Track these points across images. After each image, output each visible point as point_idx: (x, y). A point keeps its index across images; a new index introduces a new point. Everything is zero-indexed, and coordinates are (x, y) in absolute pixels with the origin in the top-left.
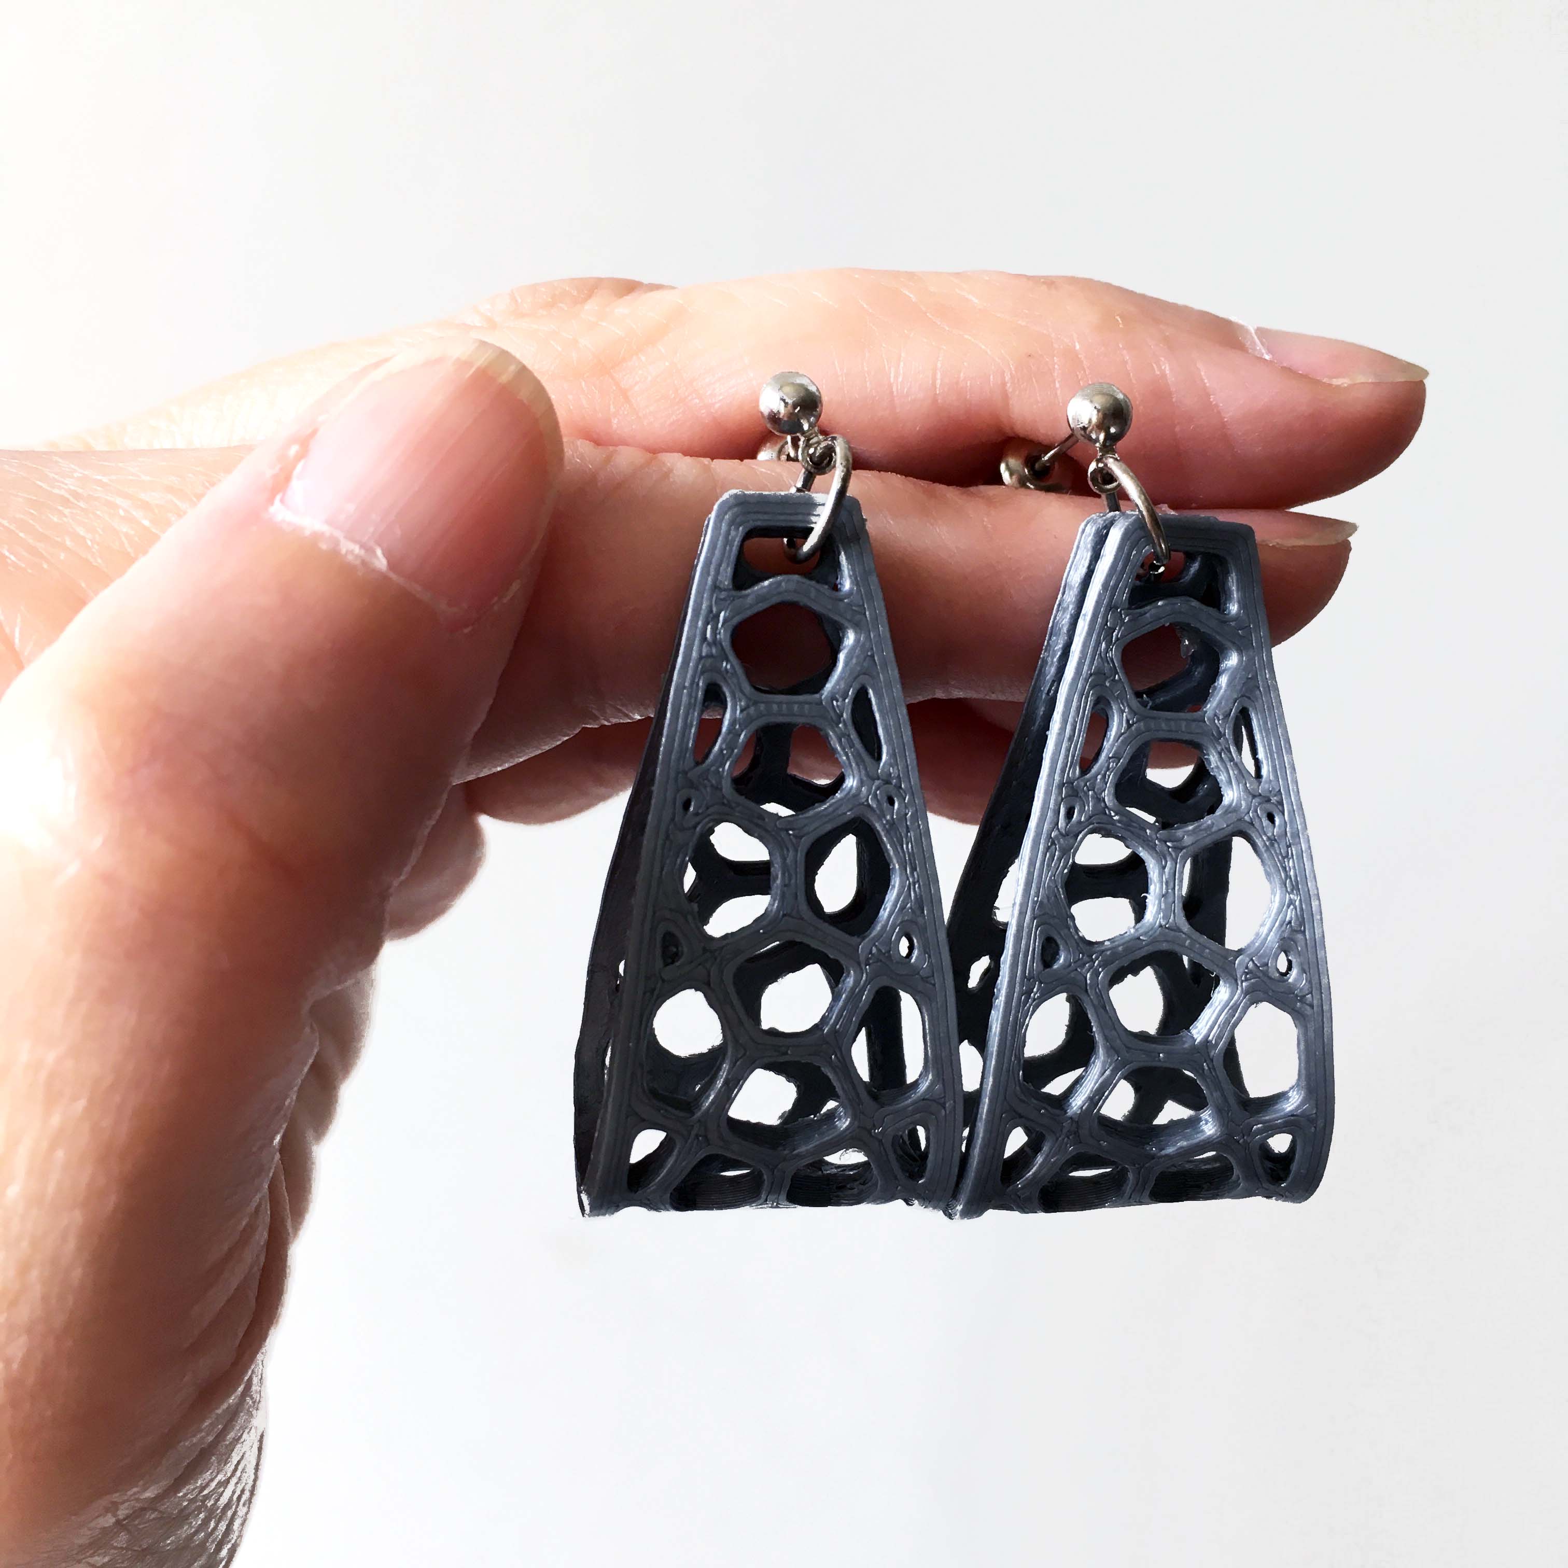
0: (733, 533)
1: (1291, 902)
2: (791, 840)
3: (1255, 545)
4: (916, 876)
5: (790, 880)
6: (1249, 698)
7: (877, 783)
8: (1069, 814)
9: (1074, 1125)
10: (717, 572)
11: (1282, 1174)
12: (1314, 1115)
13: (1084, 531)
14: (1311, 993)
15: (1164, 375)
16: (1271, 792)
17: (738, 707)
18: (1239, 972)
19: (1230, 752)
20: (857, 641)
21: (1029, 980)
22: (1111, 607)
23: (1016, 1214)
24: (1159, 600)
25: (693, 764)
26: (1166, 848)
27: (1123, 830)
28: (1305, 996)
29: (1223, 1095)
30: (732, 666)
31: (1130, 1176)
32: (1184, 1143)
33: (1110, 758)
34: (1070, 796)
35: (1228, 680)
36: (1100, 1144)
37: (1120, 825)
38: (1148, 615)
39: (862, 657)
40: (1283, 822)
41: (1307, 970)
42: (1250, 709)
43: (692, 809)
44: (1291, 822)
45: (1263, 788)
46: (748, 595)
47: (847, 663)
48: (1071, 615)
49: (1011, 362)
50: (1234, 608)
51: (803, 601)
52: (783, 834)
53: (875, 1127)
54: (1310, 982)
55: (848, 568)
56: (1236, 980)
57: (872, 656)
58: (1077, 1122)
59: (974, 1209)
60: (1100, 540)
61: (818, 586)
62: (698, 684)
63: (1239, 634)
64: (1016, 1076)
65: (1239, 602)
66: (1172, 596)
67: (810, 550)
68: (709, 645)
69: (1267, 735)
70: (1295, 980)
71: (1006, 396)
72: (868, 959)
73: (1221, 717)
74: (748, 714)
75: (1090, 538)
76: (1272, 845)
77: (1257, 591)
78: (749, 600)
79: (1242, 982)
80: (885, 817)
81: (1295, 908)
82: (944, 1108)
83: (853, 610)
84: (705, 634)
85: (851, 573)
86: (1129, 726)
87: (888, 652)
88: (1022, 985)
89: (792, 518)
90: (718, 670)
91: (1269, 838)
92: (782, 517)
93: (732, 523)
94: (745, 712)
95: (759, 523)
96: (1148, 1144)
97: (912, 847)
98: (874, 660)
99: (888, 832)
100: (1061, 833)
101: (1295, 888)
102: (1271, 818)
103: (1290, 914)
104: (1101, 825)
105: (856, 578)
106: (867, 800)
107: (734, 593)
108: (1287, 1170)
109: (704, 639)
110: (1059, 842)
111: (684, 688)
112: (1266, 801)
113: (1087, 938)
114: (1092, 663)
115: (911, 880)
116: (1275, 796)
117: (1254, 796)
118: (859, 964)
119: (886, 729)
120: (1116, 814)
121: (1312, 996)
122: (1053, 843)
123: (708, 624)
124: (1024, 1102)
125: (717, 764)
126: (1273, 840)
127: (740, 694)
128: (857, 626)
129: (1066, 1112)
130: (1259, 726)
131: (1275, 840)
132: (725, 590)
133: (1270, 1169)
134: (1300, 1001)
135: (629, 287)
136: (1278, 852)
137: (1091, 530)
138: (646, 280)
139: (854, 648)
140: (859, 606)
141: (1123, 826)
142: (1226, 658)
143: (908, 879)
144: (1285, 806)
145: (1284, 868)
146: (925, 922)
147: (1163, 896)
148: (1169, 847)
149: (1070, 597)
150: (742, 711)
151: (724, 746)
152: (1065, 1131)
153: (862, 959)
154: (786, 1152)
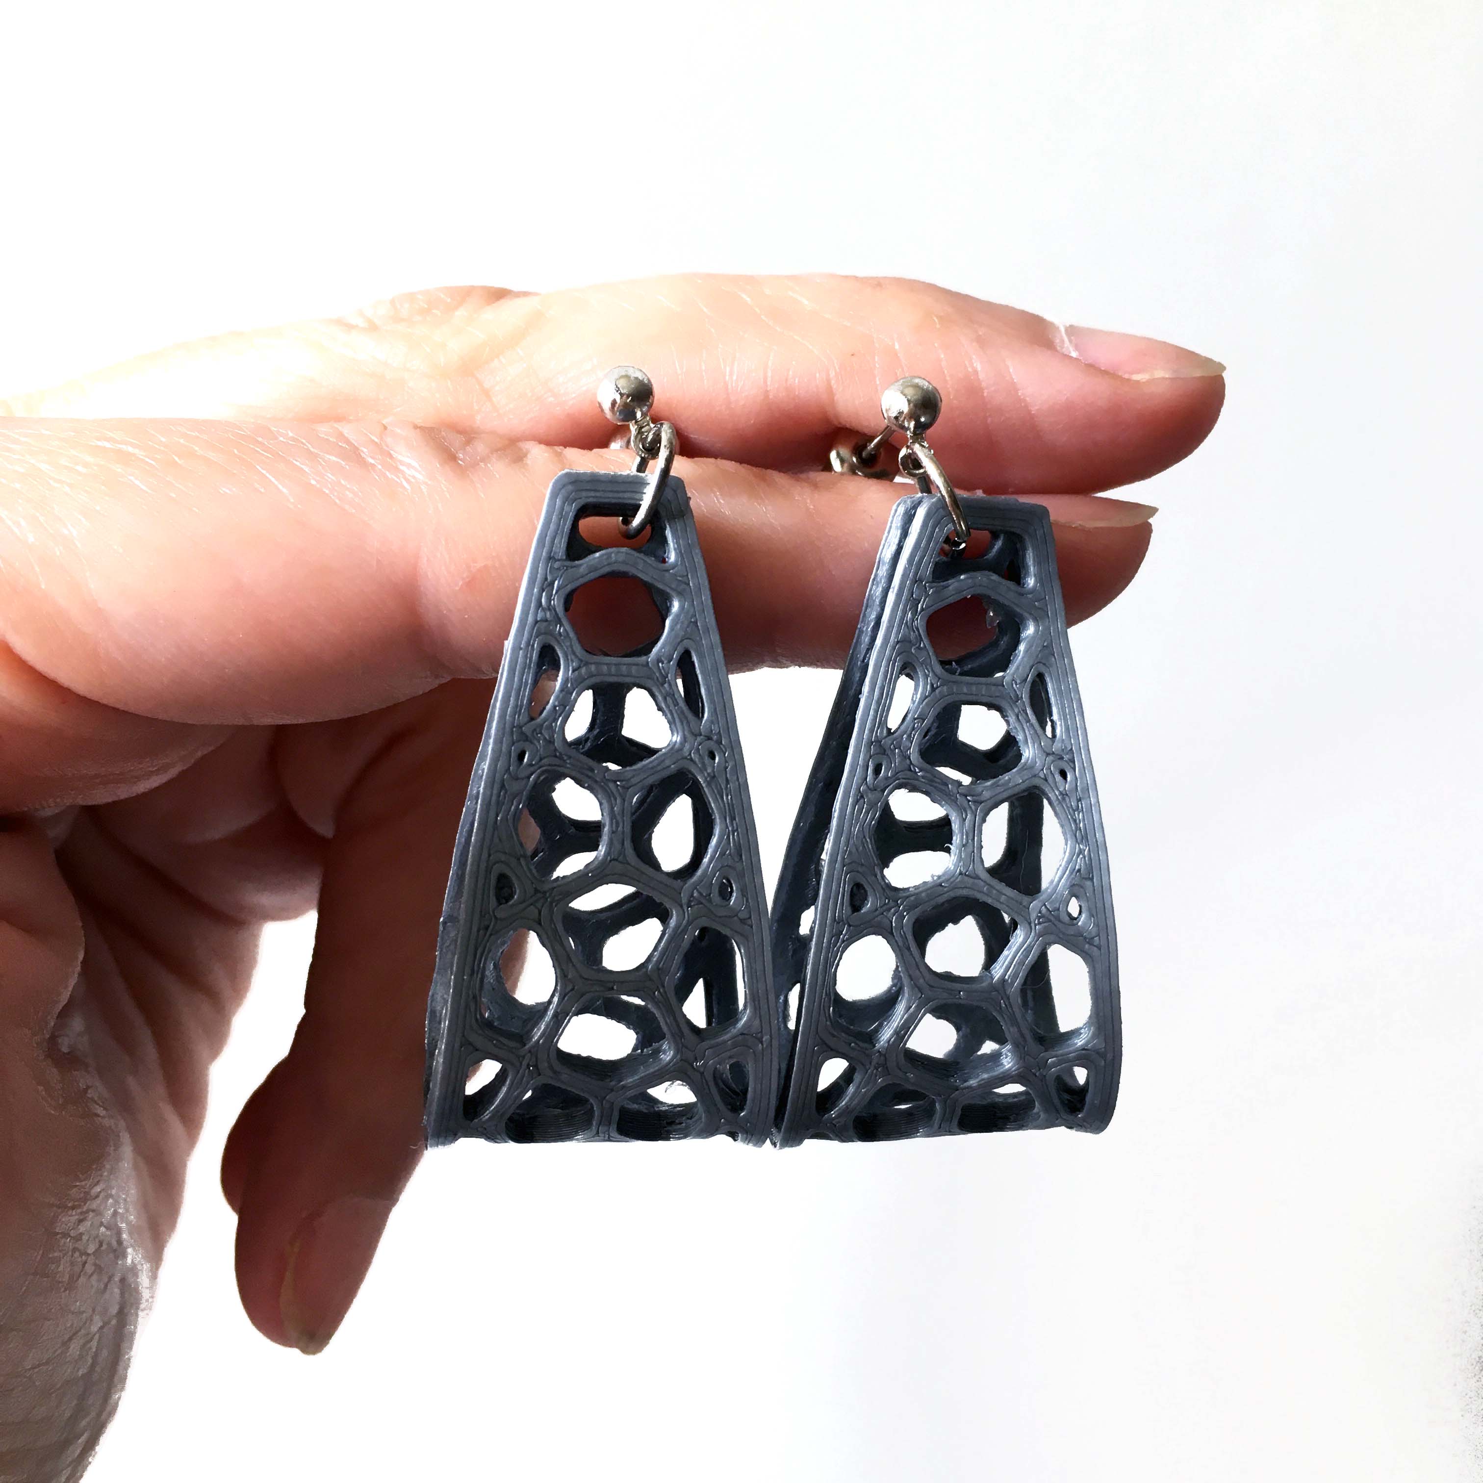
0: (566, 508)
1: (1081, 852)
2: (618, 790)
3: (1050, 525)
4: (735, 825)
5: (617, 827)
6: (1044, 664)
7: (699, 739)
8: (877, 770)
9: (882, 1058)
10: (553, 542)
11: (1079, 1106)
12: (1103, 1050)
13: (896, 511)
14: (1098, 935)
15: (976, 372)
16: (1063, 750)
17: (571, 668)
18: (1033, 916)
19: (1027, 714)
20: (682, 608)
21: (838, 923)
22: (916, 581)
23: (836, 1143)
24: (961, 575)
25: (526, 719)
26: (966, 802)
27: (928, 786)
28: (1093, 938)
29: (1020, 1031)
30: (565, 630)
31: (938, 1106)
32: (985, 1076)
33: (915, 719)
34: (877, 754)
35: (1025, 648)
36: (907, 1076)
37: (923, 780)
38: (951, 588)
39: (686, 622)
40: (1074, 778)
41: (1095, 914)
42: (1046, 675)
43: (526, 760)
44: (1081, 778)
45: (1057, 747)
46: (581, 565)
47: (672, 629)
48: (883, 588)
49: (835, 361)
50: (1031, 582)
51: (633, 571)
52: (611, 785)
53: (696, 1060)
54: (1097, 925)
55: (673, 542)
56: (1030, 924)
57: (696, 622)
58: (885, 1055)
59: (793, 1138)
60: (909, 518)
61: (646, 558)
62: (533, 645)
63: (1035, 605)
64: (827, 1011)
65: (1035, 575)
66: (974, 570)
67: (638, 525)
68: (544, 609)
69: (1060, 698)
70: (1084, 923)
71: (830, 391)
72: (690, 901)
73: (1018, 681)
74: (580, 674)
75: (900, 518)
76: (1064, 799)
77: (1053, 567)
78: (582, 570)
79: (1035, 925)
80: (706, 770)
81: (1084, 857)
82: (762, 1043)
83: (677, 579)
84: (541, 602)
85: (676, 546)
86: (933, 689)
87: (710, 619)
88: (832, 926)
89: (621, 495)
90: (550, 633)
91: (1061, 793)
92: (611, 495)
93: (566, 500)
94: (577, 672)
95: (591, 500)
96: (953, 1076)
97: (731, 798)
98: (698, 626)
99: (709, 784)
100: (868, 787)
101: (1085, 839)
102: (1063, 774)
103: (1080, 863)
104: (907, 781)
105: (681, 552)
106: (690, 754)
107: (568, 563)
108: (1082, 1101)
109: (539, 604)
110: (867, 796)
111: (521, 649)
112: (1059, 759)
113: (893, 885)
114: (898, 632)
115: (730, 829)
116: (1067, 754)
117: (1048, 754)
118: (681, 906)
119: (708, 690)
120: (921, 771)
121: (1100, 939)
122: (862, 797)
123: (543, 591)
124: (834, 1036)
125: (551, 720)
126: (1064, 795)
127: (573, 657)
128: (681, 594)
129: (874, 1046)
130: (1054, 690)
131: (1067, 795)
132: (559, 560)
133: (1068, 1100)
134: (1088, 943)
135: (499, 295)
136: (1069, 805)
137: (901, 510)
138: (515, 288)
139: (678, 616)
140: (682, 576)
141: (926, 782)
142: (1026, 628)
143: (727, 827)
144: (1076, 763)
145: (1075, 821)
146: (743, 868)
147: (964, 846)
148: (969, 801)
149: (883, 571)
150: (574, 671)
151: (557, 703)
152: (874, 1063)
153: (684, 901)
154: (613, 1083)
